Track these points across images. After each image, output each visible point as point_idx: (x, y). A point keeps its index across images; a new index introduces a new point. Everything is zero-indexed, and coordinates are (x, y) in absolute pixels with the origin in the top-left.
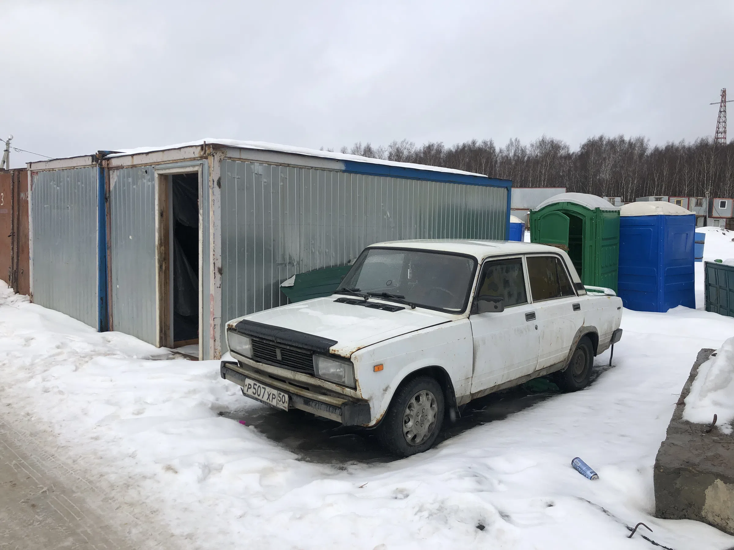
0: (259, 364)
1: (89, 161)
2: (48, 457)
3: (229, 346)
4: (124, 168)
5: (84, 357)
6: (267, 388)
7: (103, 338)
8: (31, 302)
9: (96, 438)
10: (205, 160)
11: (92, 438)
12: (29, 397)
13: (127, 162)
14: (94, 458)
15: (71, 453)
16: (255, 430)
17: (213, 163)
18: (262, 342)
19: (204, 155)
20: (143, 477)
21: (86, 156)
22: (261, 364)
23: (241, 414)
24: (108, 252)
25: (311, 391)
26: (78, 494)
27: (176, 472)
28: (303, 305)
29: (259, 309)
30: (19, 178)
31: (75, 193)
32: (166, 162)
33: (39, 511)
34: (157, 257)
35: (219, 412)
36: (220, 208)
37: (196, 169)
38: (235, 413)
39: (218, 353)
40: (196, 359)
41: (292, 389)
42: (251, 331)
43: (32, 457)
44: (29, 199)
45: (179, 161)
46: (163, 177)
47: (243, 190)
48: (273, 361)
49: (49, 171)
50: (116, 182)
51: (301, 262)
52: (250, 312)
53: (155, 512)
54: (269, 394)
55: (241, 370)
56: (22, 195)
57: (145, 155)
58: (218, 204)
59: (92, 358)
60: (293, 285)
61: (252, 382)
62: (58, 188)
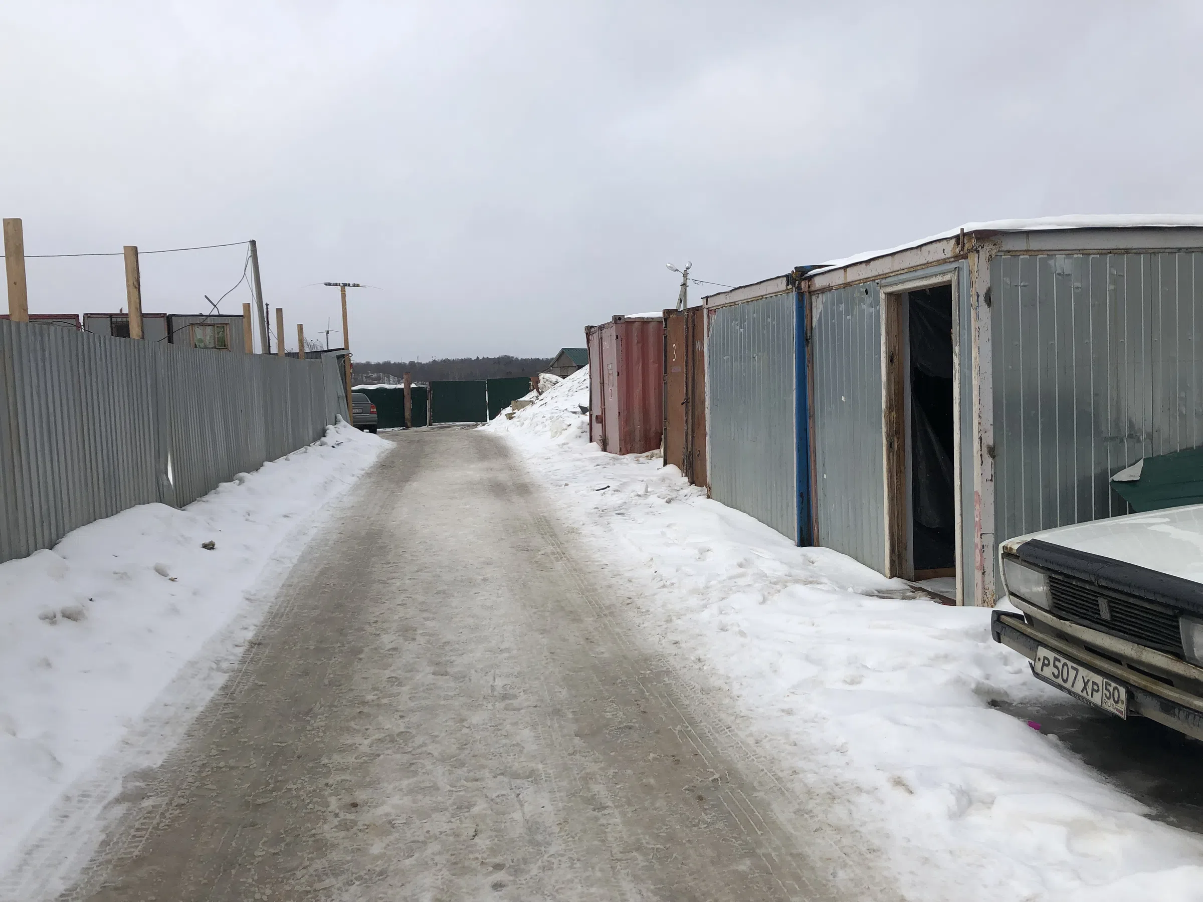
0: (1065, 623)
1: (782, 285)
2: (722, 728)
3: (1007, 585)
4: (832, 289)
5: (775, 583)
6: (1080, 669)
7: (804, 555)
8: (709, 497)
9: (789, 712)
10: (963, 260)
11: (783, 711)
12: (701, 635)
13: (837, 279)
14: (784, 743)
15: (753, 729)
16: (1059, 743)
17: (976, 264)
18: (1069, 583)
19: (962, 253)
20: (858, 787)
21: (778, 277)
22: (1067, 623)
23: (1033, 709)
24: (810, 423)
25: (1178, 688)
26: (761, 794)
27: (911, 792)
28: (1161, 517)
29: (1068, 521)
30: (693, 321)
31: (763, 335)
32: (897, 273)
33: (706, 807)
34: (884, 430)
35: (989, 700)
36: (990, 341)
37: (947, 278)
38: (1020, 705)
39: (989, 596)
40: (952, 603)
41: (1134, 678)
42: (1046, 561)
43: (702, 724)
44: (706, 350)
45: (919, 268)
46: (895, 298)
47: (1034, 305)
48: (1094, 621)
49: (731, 306)
50: (821, 313)
51: (1155, 435)
52: (1050, 525)
53: (874, 851)
54: (1086, 681)
55: (1029, 630)
56: (698, 345)
57: (864, 265)
58: (987, 334)
59: (786, 586)
60: (1138, 478)
61: (1051, 655)
62: (742, 330)
